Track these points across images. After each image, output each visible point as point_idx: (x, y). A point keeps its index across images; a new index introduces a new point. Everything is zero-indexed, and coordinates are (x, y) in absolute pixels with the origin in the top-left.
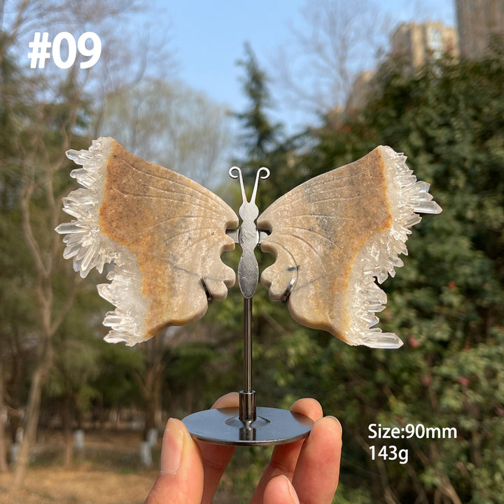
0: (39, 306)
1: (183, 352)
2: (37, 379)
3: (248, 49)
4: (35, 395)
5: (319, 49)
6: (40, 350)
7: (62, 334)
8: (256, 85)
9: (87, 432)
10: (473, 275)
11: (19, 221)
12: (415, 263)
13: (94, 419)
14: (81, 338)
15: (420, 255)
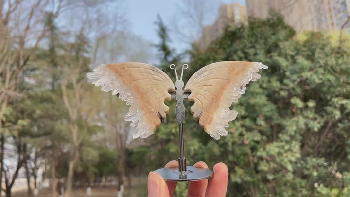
0: (71, 133)
1: (135, 150)
2: (71, 166)
3: (159, 16)
4: (71, 173)
5: (191, 16)
6: (72, 152)
7: (81, 145)
8: (163, 32)
9: (93, 187)
10: (268, 112)
11: (61, 96)
12: (243, 107)
13: (95, 181)
14: (89, 146)
15: (246, 104)
